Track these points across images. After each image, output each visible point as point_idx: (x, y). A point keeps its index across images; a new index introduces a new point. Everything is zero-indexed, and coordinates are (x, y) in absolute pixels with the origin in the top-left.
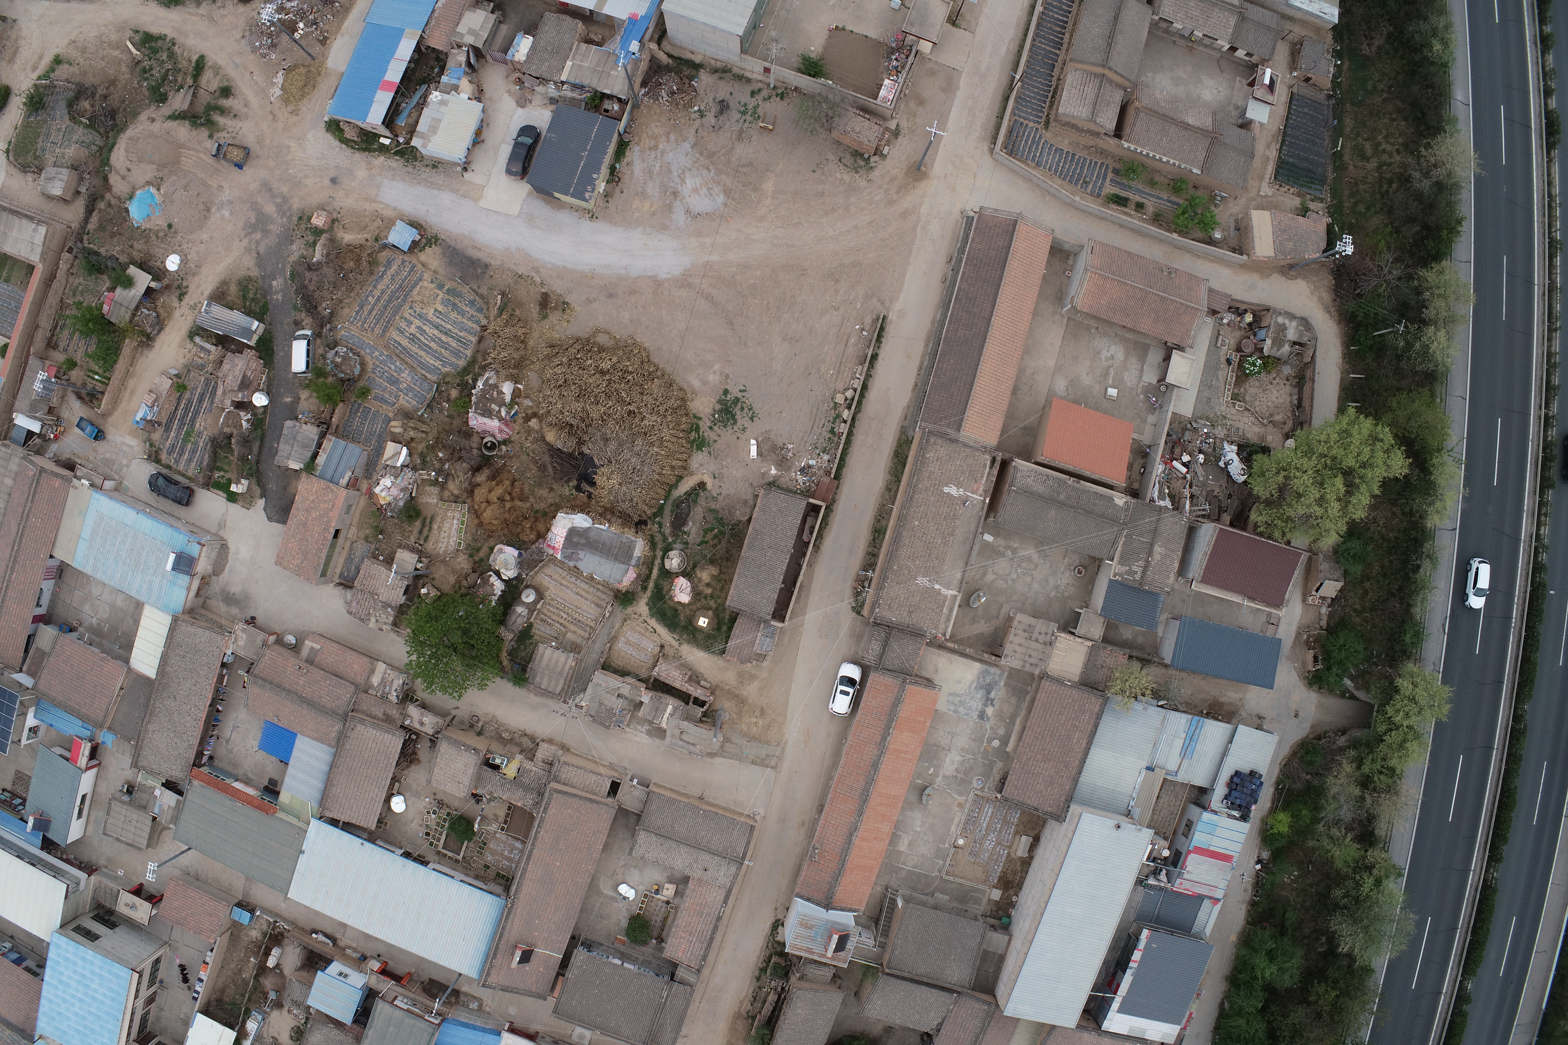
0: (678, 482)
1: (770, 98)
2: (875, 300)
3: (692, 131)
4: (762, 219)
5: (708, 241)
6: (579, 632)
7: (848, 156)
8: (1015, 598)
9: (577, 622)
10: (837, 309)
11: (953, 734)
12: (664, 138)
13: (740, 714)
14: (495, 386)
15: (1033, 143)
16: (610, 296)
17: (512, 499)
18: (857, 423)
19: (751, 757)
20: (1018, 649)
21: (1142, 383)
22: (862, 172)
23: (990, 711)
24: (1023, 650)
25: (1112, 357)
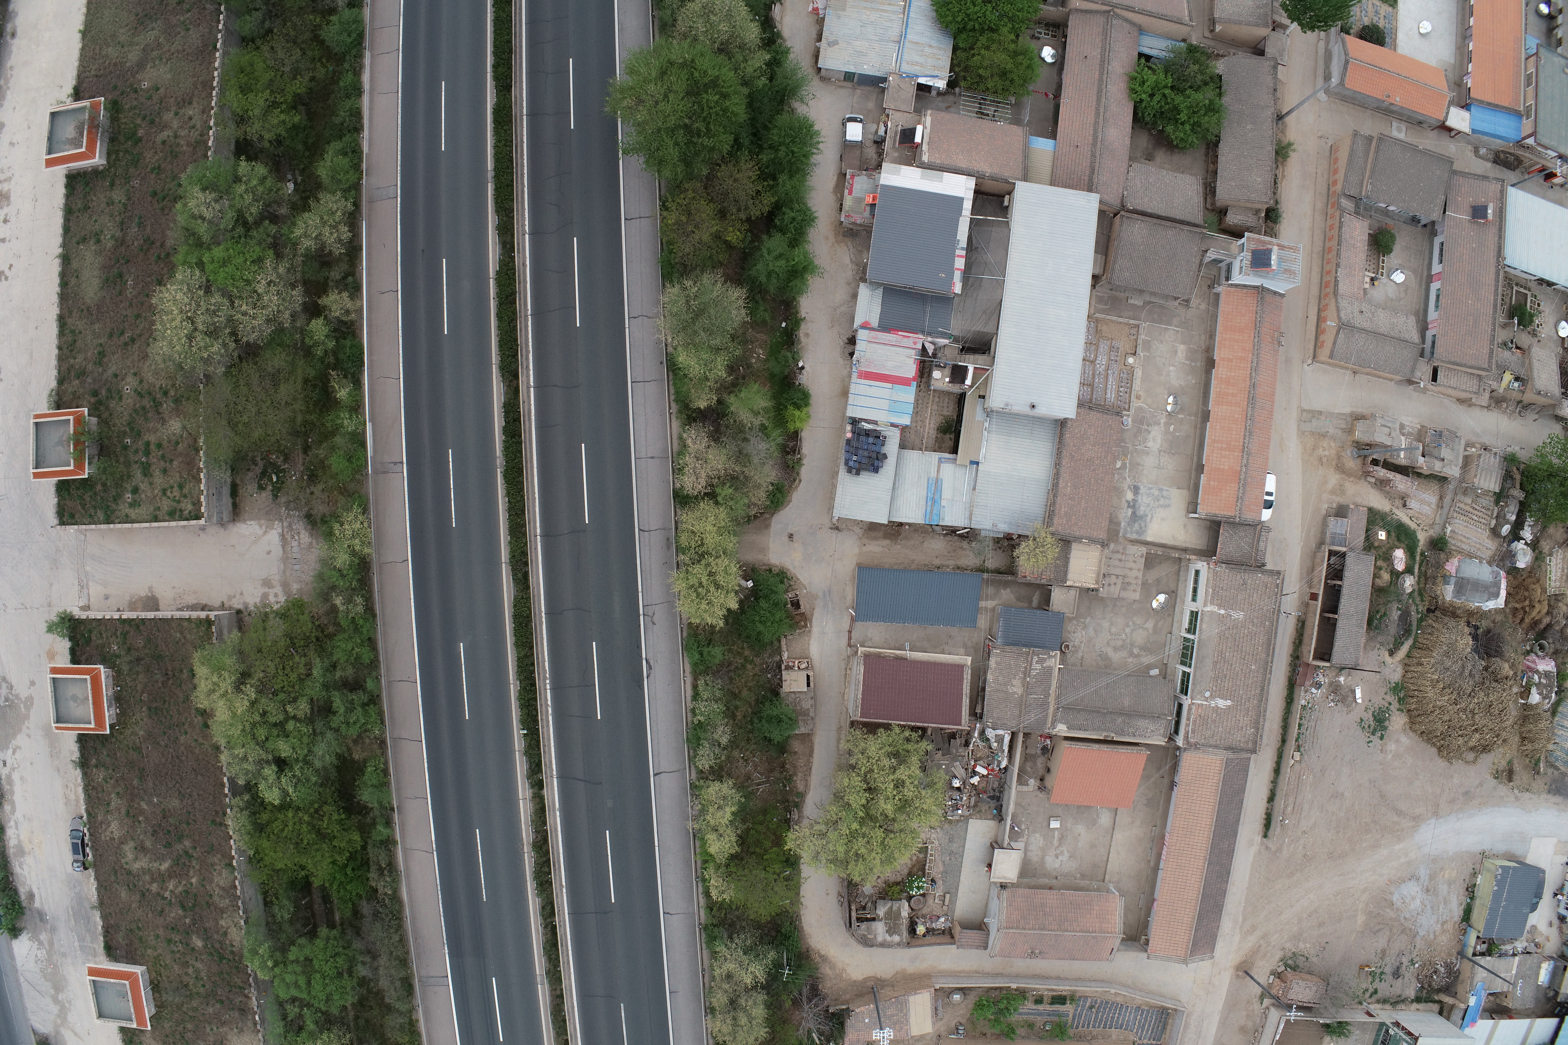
0: (1409, 652)
1: (1364, 993)
2: (1273, 849)
3: (1418, 947)
4: (1364, 891)
5: (1403, 860)
6: (1462, 506)
7: (1301, 965)
8: (1124, 610)
9: (1464, 513)
10: (1304, 832)
11: (1159, 467)
12: (1437, 933)
13: (1339, 457)
14: (1544, 698)
15: (1144, 1025)
16: (1466, 793)
17: (1523, 608)
18: (1279, 738)
19: (1323, 418)
20: (1132, 565)
21: (1025, 839)
22: (1290, 954)
23: (1130, 496)
24: (1128, 565)
25: (1057, 856)
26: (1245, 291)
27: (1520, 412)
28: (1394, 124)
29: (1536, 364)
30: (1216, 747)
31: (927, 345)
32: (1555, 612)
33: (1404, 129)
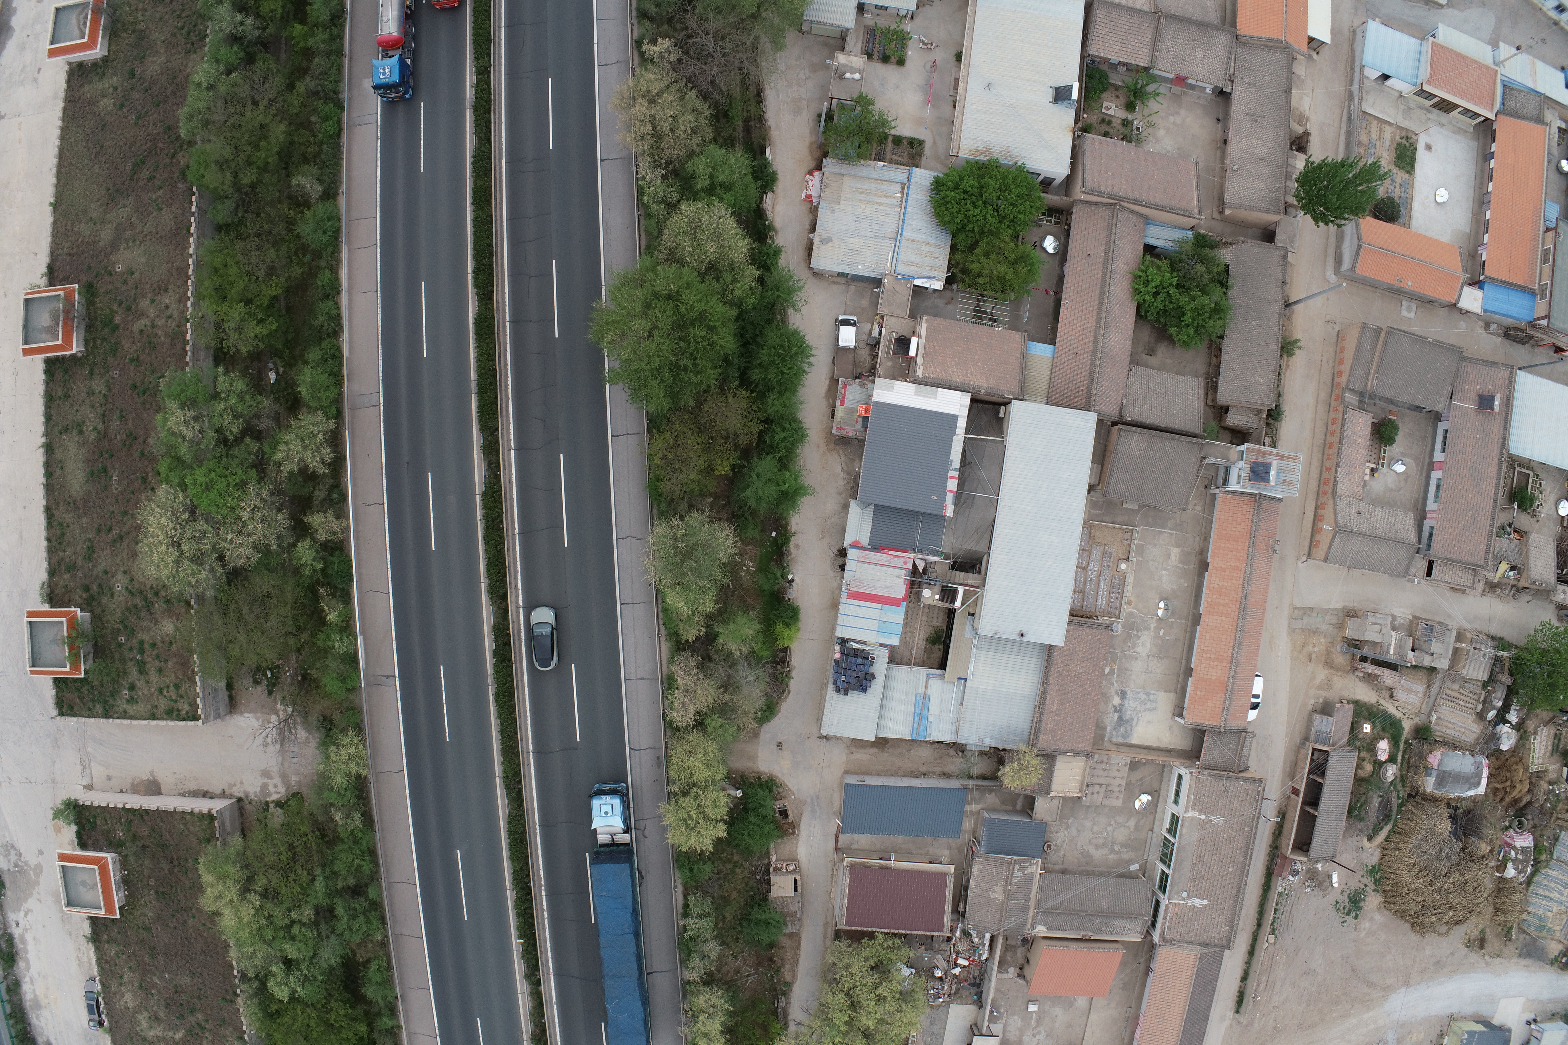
0: (1388, 836)
2: (1245, 1022)
5: (1371, 1027)
6: (1449, 692)
8: (1106, 814)
9: (1451, 699)
10: (1276, 1007)
11: (1147, 672)
13: (1328, 653)
14: (1519, 873)
16: (1438, 963)
17: (1504, 789)
18: (1255, 925)
19: (1314, 614)
20: (1116, 773)
21: (1003, 1024)
23: (1116, 701)
24: (1112, 774)
25: (1034, 1036)
26: (1242, 498)
27: (1514, 595)
28: (1404, 303)
29: (1533, 551)
30: (1191, 943)
31: (918, 562)
32: (1536, 790)
33: (1414, 308)
